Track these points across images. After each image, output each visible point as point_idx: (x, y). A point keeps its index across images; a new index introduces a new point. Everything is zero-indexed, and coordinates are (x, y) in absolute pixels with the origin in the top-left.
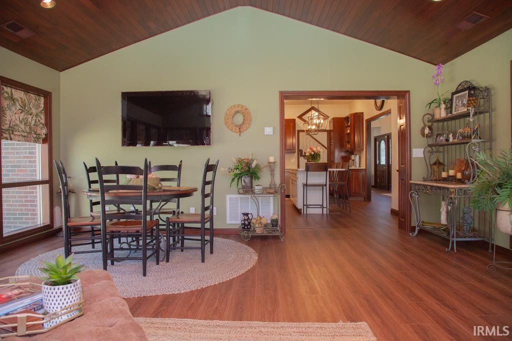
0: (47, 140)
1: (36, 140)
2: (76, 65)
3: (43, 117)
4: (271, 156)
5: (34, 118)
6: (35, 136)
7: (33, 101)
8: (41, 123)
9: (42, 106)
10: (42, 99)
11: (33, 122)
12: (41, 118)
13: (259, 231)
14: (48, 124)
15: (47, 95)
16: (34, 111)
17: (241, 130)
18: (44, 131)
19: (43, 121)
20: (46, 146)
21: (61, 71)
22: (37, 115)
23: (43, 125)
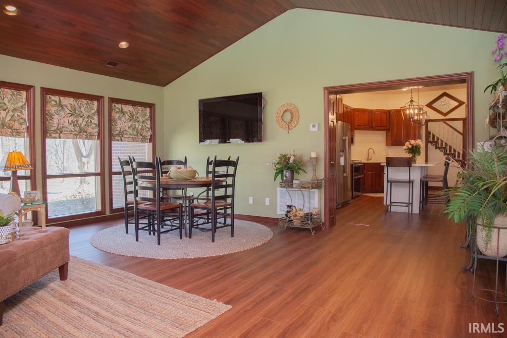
0: (152, 139)
1: (144, 140)
2: (172, 81)
3: (149, 123)
4: (313, 152)
5: (141, 124)
6: (141, 137)
7: (140, 112)
8: (147, 128)
9: (148, 114)
10: (148, 109)
11: (140, 127)
12: (147, 124)
13: (297, 223)
14: (153, 127)
15: (151, 106)
16: (141, 119)
17: (290, 128)
18: (149, 133)
19: (149, 126)
20: (151, 144)
21: (164, 87)
22: (143, 122)
23: (149, 129)
